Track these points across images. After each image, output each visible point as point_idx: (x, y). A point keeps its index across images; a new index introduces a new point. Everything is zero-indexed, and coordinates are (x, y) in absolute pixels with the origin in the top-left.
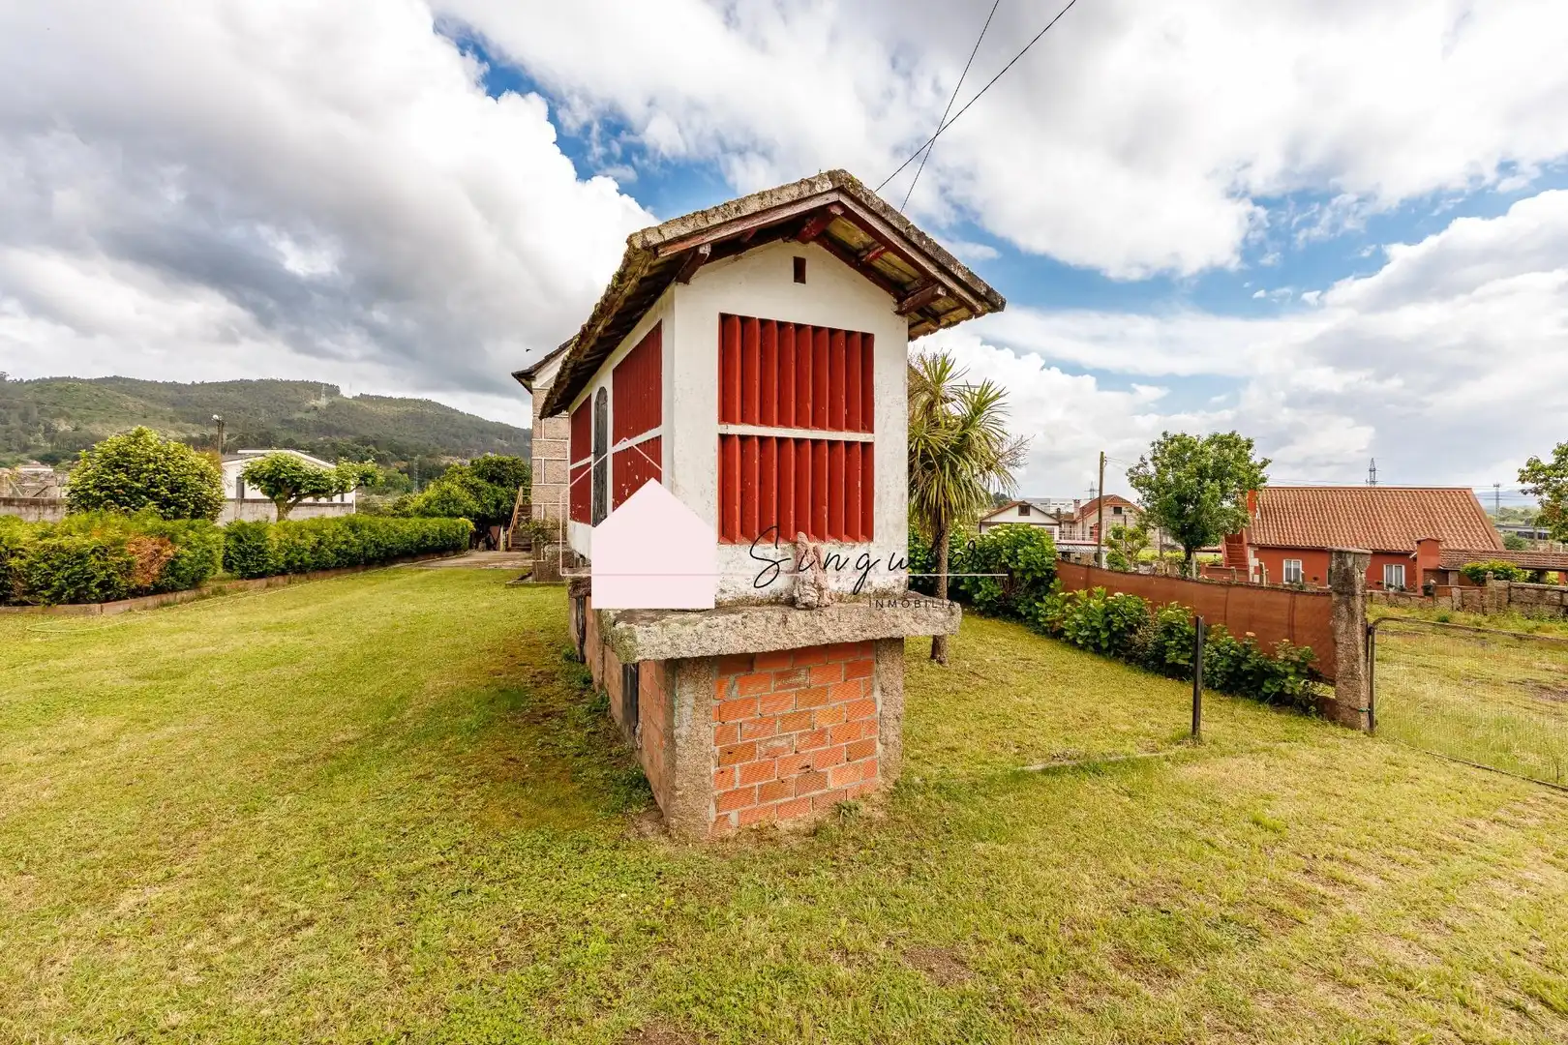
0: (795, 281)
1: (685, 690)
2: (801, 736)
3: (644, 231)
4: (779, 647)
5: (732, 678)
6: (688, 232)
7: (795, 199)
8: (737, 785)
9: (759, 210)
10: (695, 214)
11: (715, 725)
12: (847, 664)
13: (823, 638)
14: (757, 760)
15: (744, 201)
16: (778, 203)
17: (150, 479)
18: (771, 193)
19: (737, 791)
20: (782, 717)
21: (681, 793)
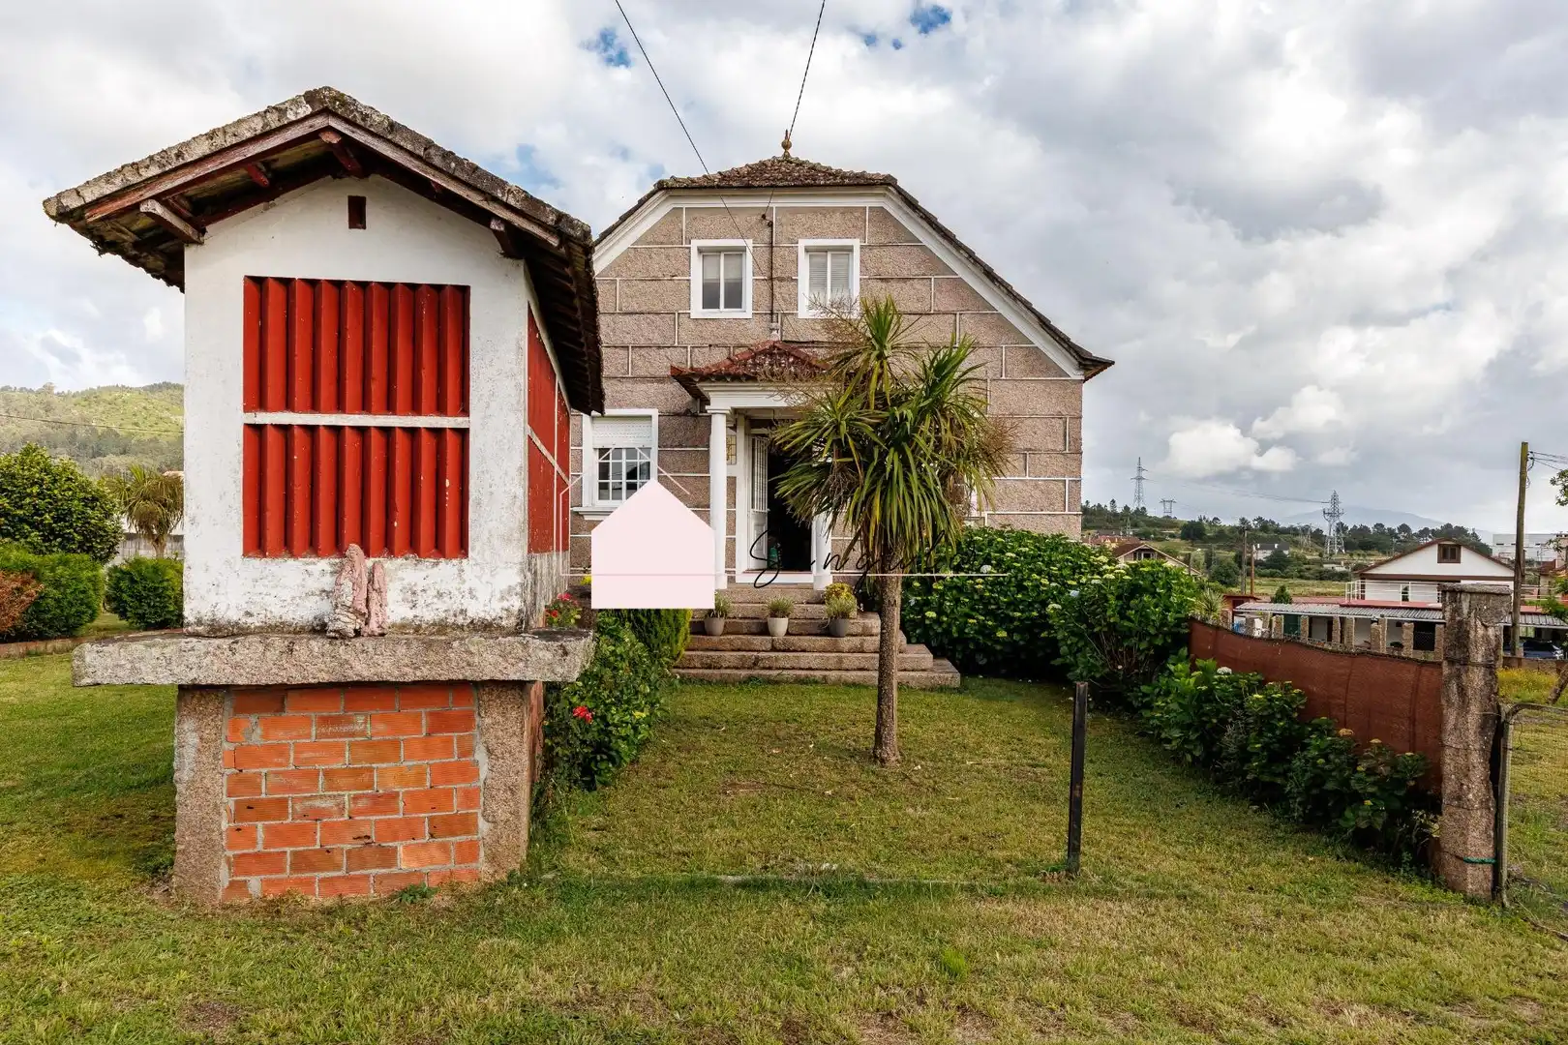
0: (350, 227)
1: (186, 727)
2: (356, 798)
3: (59, 195)
4: (280, 680)
5: (253, 719)
6: (115, 189)
7: (258, 132)
8: (260, 848)
9: (208, 152)
10: (123, 167)
11: (228, 772)
12: (431, 714)
13: (350, 673)
14: (289, 820)
15: (187, 144)
16: (234, 141)
17: (34, 506)
18: (224, 130)
19: (257, 855)
20: (327, 774)
21: (183, 847)
